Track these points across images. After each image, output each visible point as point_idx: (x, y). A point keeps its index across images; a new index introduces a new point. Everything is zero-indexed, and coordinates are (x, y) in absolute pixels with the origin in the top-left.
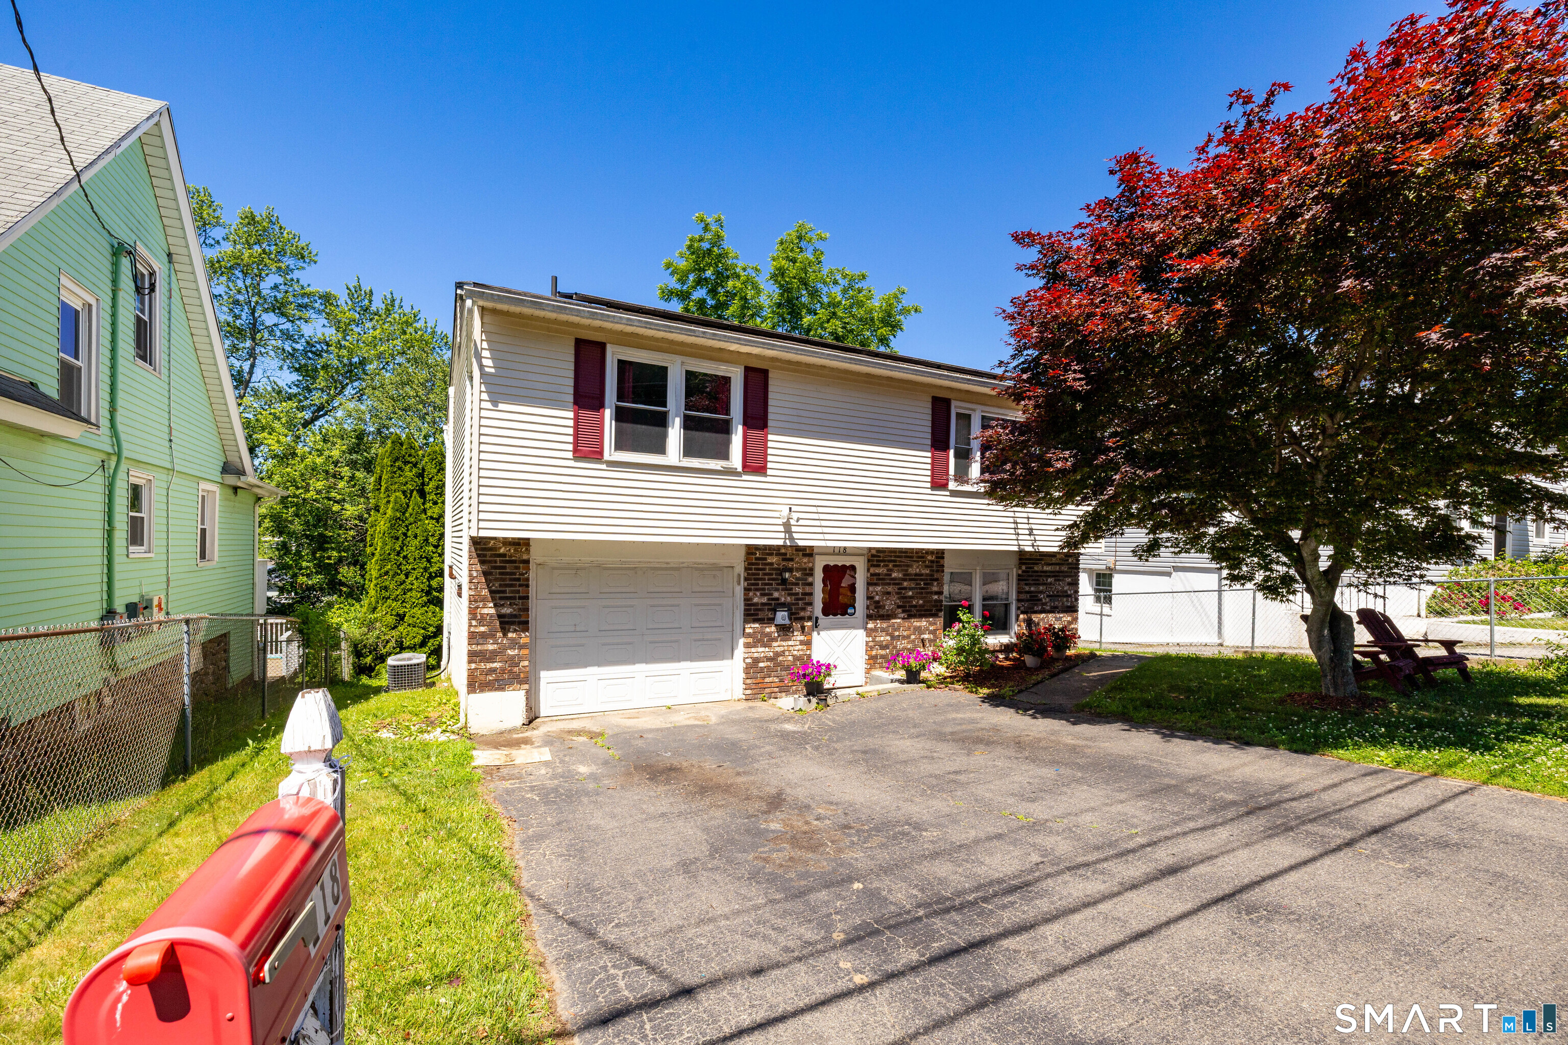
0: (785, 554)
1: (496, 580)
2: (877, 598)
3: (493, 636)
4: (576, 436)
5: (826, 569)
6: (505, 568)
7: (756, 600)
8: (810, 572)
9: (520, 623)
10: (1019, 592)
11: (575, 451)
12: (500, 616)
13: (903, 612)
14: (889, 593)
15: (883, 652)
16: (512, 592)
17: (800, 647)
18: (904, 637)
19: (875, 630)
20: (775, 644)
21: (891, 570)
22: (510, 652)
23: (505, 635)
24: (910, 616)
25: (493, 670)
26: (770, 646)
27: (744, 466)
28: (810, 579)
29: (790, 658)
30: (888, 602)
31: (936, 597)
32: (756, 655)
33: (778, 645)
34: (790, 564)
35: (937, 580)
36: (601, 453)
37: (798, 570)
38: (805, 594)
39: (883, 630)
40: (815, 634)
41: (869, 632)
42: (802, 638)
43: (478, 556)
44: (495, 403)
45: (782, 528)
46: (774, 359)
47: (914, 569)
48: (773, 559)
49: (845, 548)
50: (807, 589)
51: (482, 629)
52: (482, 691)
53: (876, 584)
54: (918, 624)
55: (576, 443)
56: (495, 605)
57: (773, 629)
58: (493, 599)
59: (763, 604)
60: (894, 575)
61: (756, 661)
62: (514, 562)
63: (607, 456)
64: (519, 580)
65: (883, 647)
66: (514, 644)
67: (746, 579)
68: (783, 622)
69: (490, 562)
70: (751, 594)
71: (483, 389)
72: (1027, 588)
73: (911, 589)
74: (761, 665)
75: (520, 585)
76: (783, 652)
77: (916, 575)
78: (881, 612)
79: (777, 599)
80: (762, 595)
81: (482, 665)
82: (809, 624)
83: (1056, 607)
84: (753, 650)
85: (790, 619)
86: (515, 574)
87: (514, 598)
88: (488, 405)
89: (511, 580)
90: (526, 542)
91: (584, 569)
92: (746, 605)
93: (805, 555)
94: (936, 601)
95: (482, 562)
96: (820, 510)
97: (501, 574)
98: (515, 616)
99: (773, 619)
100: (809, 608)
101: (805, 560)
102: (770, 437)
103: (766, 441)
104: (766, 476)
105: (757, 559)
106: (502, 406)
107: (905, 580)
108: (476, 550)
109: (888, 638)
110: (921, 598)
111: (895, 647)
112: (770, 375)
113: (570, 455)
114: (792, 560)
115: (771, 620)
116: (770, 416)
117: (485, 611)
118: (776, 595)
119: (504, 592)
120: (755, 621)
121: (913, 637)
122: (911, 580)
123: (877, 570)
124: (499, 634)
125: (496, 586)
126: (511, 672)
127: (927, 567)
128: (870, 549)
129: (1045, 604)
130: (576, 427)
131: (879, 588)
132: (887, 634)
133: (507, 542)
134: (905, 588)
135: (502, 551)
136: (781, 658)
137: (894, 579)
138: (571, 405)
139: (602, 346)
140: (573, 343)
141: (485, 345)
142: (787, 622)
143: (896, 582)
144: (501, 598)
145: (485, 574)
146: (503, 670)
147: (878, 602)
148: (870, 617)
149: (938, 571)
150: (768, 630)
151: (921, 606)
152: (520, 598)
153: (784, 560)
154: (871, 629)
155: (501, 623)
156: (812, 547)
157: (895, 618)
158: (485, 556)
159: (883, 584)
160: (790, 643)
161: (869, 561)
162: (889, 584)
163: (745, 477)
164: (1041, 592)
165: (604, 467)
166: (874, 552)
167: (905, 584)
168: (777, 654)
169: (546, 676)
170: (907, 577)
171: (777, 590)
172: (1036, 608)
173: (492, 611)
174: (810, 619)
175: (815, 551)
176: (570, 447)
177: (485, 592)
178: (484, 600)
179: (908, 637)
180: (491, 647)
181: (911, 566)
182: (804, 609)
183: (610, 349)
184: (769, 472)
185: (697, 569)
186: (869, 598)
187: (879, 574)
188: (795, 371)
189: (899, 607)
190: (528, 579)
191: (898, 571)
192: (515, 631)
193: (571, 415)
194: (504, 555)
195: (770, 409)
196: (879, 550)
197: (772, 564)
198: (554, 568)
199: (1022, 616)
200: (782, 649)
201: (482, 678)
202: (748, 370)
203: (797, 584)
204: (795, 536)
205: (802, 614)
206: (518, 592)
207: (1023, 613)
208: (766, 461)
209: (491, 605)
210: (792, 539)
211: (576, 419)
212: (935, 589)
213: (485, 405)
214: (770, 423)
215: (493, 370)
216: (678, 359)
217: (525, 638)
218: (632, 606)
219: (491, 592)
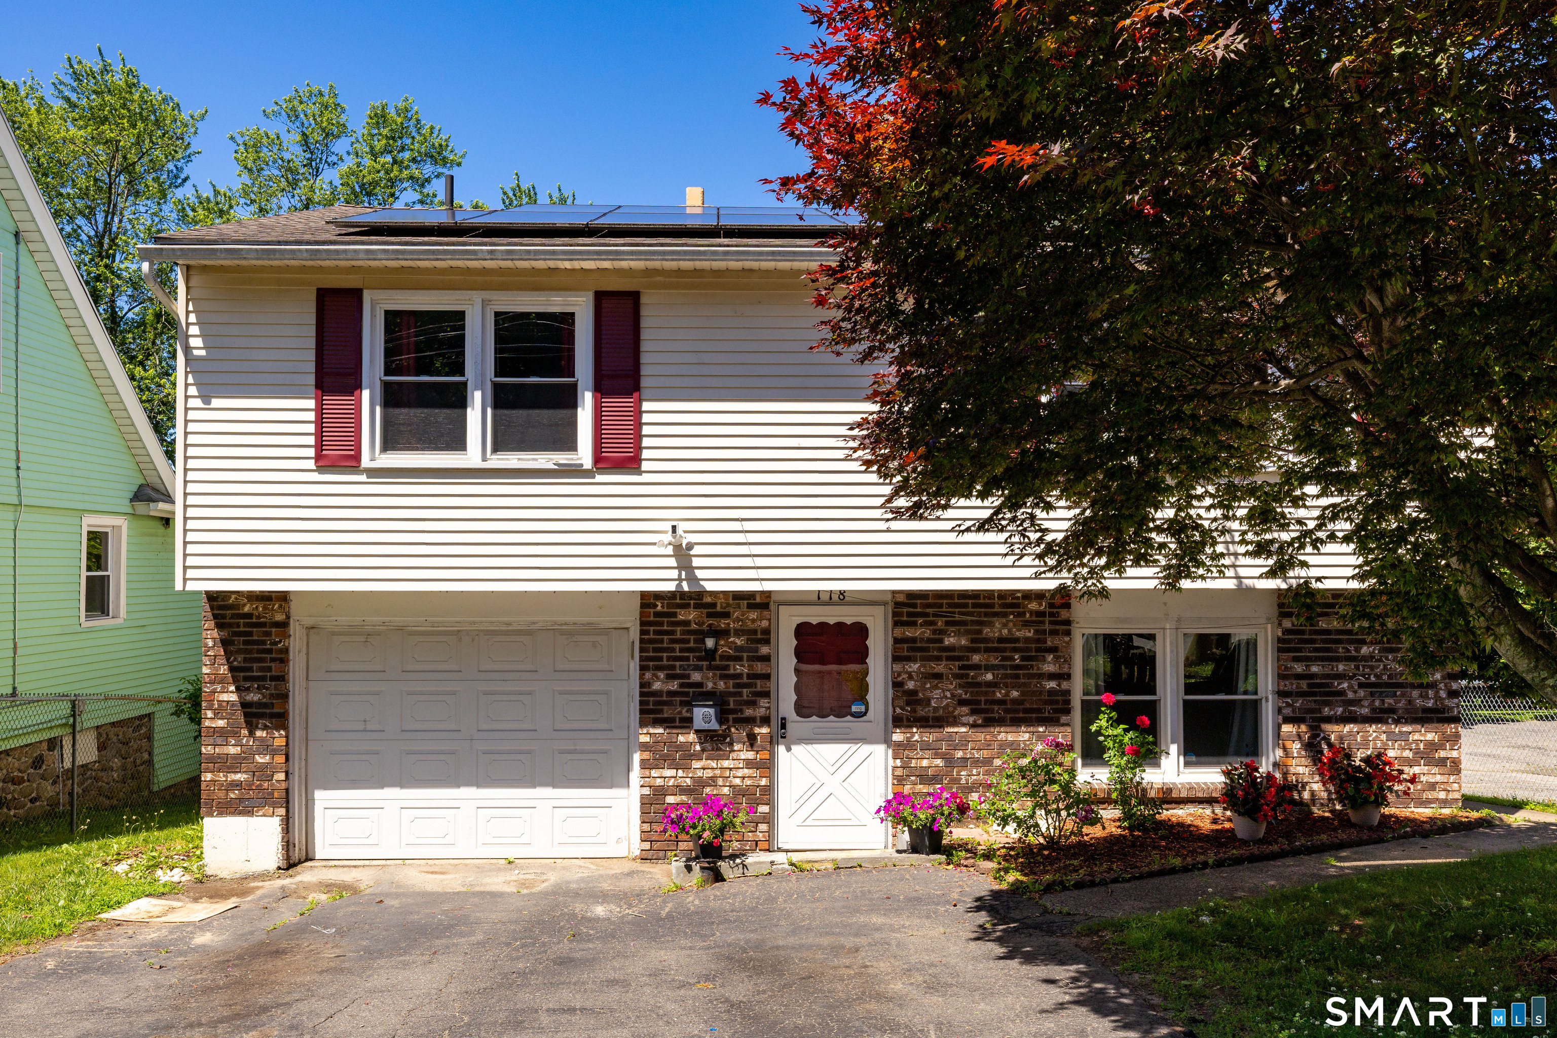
0: (714, 605)
1: (239, 651)
2: (911, 685)
3: (236, 734)
4: (319, 434)
5: (802, 630)
6: (250, 634)
7: (657, 686)
8: (765, 636)
9: (272, 716)
10: (1282, 676)
11: (318, 458)
12: (245, 705)
13: (973, 712)
14: (938, 676)
15: (924, 789)
16: (261, 669)
17: (746, 772)
18: (976, 762)
19: (908, 745)
20: (696, 764)
21: (942, 632)
22: (258, 758)
23: (251, 734)
24: (989, 722)
25: (237, 785)
26: (687, 768)
27: (598, 459)
28: (764, 650)
29: (726, 790)
30: (937, 693)
31: (1052, 684)
32: (659, 782)
33: (703, 767)
34: (723, 624)
35: (1053, 650)
36: (357, 457)
37: (738, 633)
38: (753, 676)
39: (926, 747)
40: (782, 749)
41: (899, 749)
42: (750, 755)
43: (215, 617)
44: (206, 398)
45: (672, 562)
46: (648, 272)
47: (996, 630)
48: (691, 615)
49: (842, 593)
50: (760, 667)
51: (221, 723)
52: (220, 814)
53: (908, 659)
54: (1010, 737)
55: (319, 446)
56: (238, 689)
57: (692, 737)
58: (235, 680)
59: (671, 693)
60: (949, 641)
61: (659, 793)
62: (263, 625)
63: (366, 462)
64: (270, 651)
65: (925, 778)
66: (266, 748)
67: (642, 650)
68: (706, 726)
69: (230, 625)
70: (648, 675)
71: (191, 380)
72: (1299, 668)
73: (988, 668)
74: (670, 799)
75: (273, 660)
76: (714, 778)
77: (1001, 640)
78: (921, 712)
79: (700, 685)
80: (670, 677)
81: (221, 777)
82: (765, 730)
83: (1392, 711)
84: (654, 773)
85: (721, 721)
86: (263, 643)
87: (263, 679)
88: (198, 403)
89: (259, 651)
90: (284, 597)
91: (379, 634)
92: (642, 694)
93: (751, 606)
94: (1051, 692)
95: (219, 626)
96: (748, 526)
97: (246, 643)
98: (265, 705)
99: (690, 720)
100: (763, 702)
101: (753, 615)
102: (646, 406)
103: (639, 413)
104: (640, 473)
105: (657, 614)
106: (216, 403)
107: (976, 651)
108: (212, 608)
109: (939, 762)
110: (1015, 687)
111: (957, 781)
112: (644, 300)
113: (311, 464)
114: (726, 615)
115: (686, 723)
116: (644, 371)
117: (225, 697)
118: (696, 677)
119: (250, 669)
120: (656, 722)
121: (997, 762)
122: (988, 650)
123: (909, 633)
124: (245, 732)
125: (239, 659)
126: (260, 788)
127: (1027, 624)
128: (894, 592)
129: (1357, 702)
130: (319, 422)
131: (915, 667)
132: (937, 756)
133: (253, 597)
134: (977, 667)
135: (247, 609)
136: (708, 790)
137: (951, 648)
138: (313, 388)
139: (356, 295)
140: (313, 297)
141: (193, 318)
142: (714, 725)
143: (952, 655)
144: (246, 679)
145: (225, 643)
146: (250, 784)
147: (914, 693)
148: (898, 722)
149: (1054, 633)
150: (681, 738)
151: (1014, 701)
152: (273, 678)
153: (709, 615)
154: (898, 745)
155: (246, 715)
156: (768, 594)
157: (955, 722)
158: (224, 617)
159: (923, 659)
160: (726, 764)
161: (895, 614)
162: (938, 659)
163: (599, 478)
164: (1341, 677)
165: (363, 478)
166: (901, 598)
167: (976, 658)
168: (701, 783)
169: (322, 797)
170: (978, 643)
171: (698, 668)
172: (1326, 711)
173: (234, 697)
174: (766, 721)
175: (773, 598)
176: (311, 452)
177: (224, 670)
178: (222, 681)
179: (988, 761)
180: (232, 750)
181: (990, 624)
182: (753, 704)
183: (367, 296)
184: (645, 466)
185: (563, 633)
186: (897, 685)
187: (913, 640)
188: (692, 286)
189: (962, 703)
190: (286, 650)
191: (958, 634)
192: (265, 727)
193: (311, 404)
194: (249, 616)
195: (644, 358)
196: (913, 596)
197: (687, 623)
198: (334, 634)
199: (1286, 728)
200: (709, 773)
201: (222, 794)
202: (600, 297)
203: (740, 659)
204: (699, 574)
205: (749, 712)
206: (269, 669)
207: (1287, 720)
208: (639, 448)
209: (232, 688)
210: (692, 579)
211: (320, 411)
212: (1049, 667)
213: (192, 403)
214: (644, 382)
215: (203, 353)
216: (477, 297)
217: (279, 739)
218: (454, 693)
219: (232, 669)
